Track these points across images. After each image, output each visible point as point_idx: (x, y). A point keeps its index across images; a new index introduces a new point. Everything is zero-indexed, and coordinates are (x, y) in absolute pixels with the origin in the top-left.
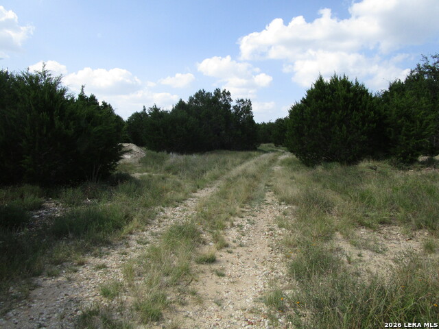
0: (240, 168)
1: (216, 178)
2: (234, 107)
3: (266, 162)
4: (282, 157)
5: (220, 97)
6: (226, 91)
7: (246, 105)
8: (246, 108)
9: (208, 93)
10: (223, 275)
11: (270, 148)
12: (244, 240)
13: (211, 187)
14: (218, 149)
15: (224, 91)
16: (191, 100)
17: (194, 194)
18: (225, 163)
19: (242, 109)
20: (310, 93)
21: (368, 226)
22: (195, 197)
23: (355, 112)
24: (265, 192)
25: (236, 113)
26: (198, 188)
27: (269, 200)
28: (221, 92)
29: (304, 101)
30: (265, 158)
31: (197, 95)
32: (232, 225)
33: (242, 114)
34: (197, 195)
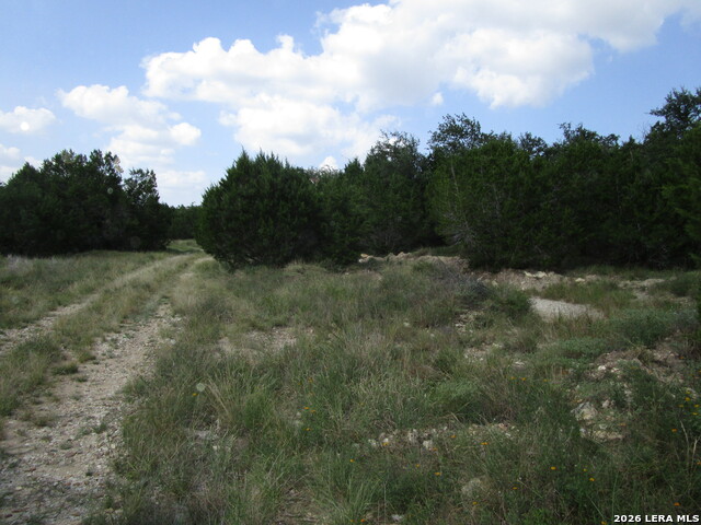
0: (129, 277)
1: (90, 290)
2: (127, 181)
3: (174, 267)
4: (200, 261)
5: (101, 164)
6: (113, 156)
7: (147, 179)
8: (147, 184)
9: (80, 156)
10: (85, 381)
11: (190, 247)
12: (117, 352)
13: (79, 303)
14: (99, 249)
15: (108, 155)
16: (47, 165)
17: (52, 313)
18: (107, 269)
19: (141, 185)
20: (231, 172)
21: (261, 329)
22: (54, 315)
23: (282, 203)
24: (160, 304)
25: (130, 191)
26: (60, 304)
27: (162, 313)
28: (104, 156)
29: (223, 183)
30: (173, 261)
31: (58, 158)
32: (105, 341)
33: (140, 193)
34: (57, 313)
